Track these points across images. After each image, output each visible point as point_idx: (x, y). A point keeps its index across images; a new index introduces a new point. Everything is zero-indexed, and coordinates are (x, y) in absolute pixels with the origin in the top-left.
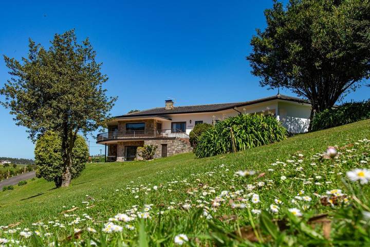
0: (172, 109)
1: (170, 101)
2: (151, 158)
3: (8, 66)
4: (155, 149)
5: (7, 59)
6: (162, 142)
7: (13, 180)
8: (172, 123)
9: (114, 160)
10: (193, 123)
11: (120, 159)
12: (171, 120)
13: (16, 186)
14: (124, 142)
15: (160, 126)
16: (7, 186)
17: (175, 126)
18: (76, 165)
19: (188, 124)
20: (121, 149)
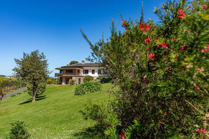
0: (84, 64)
1: (84, 61)
2: (73, 85)
3: (16, 62)
4: (75, 82)
5: (15, 59)
6: (79, 78)
7: (22, 89)
8: (84, 70)
9: (61, 84)
10: (91, 71)
11: (63, 84)
12: (83, 69)
13: (22, 93)
14: (65, 77)
15: (79, 71)
16: (19, 93)
17: (84, 71)
18: (41, 90)
19: (89, 71)
20: (64, 79)
